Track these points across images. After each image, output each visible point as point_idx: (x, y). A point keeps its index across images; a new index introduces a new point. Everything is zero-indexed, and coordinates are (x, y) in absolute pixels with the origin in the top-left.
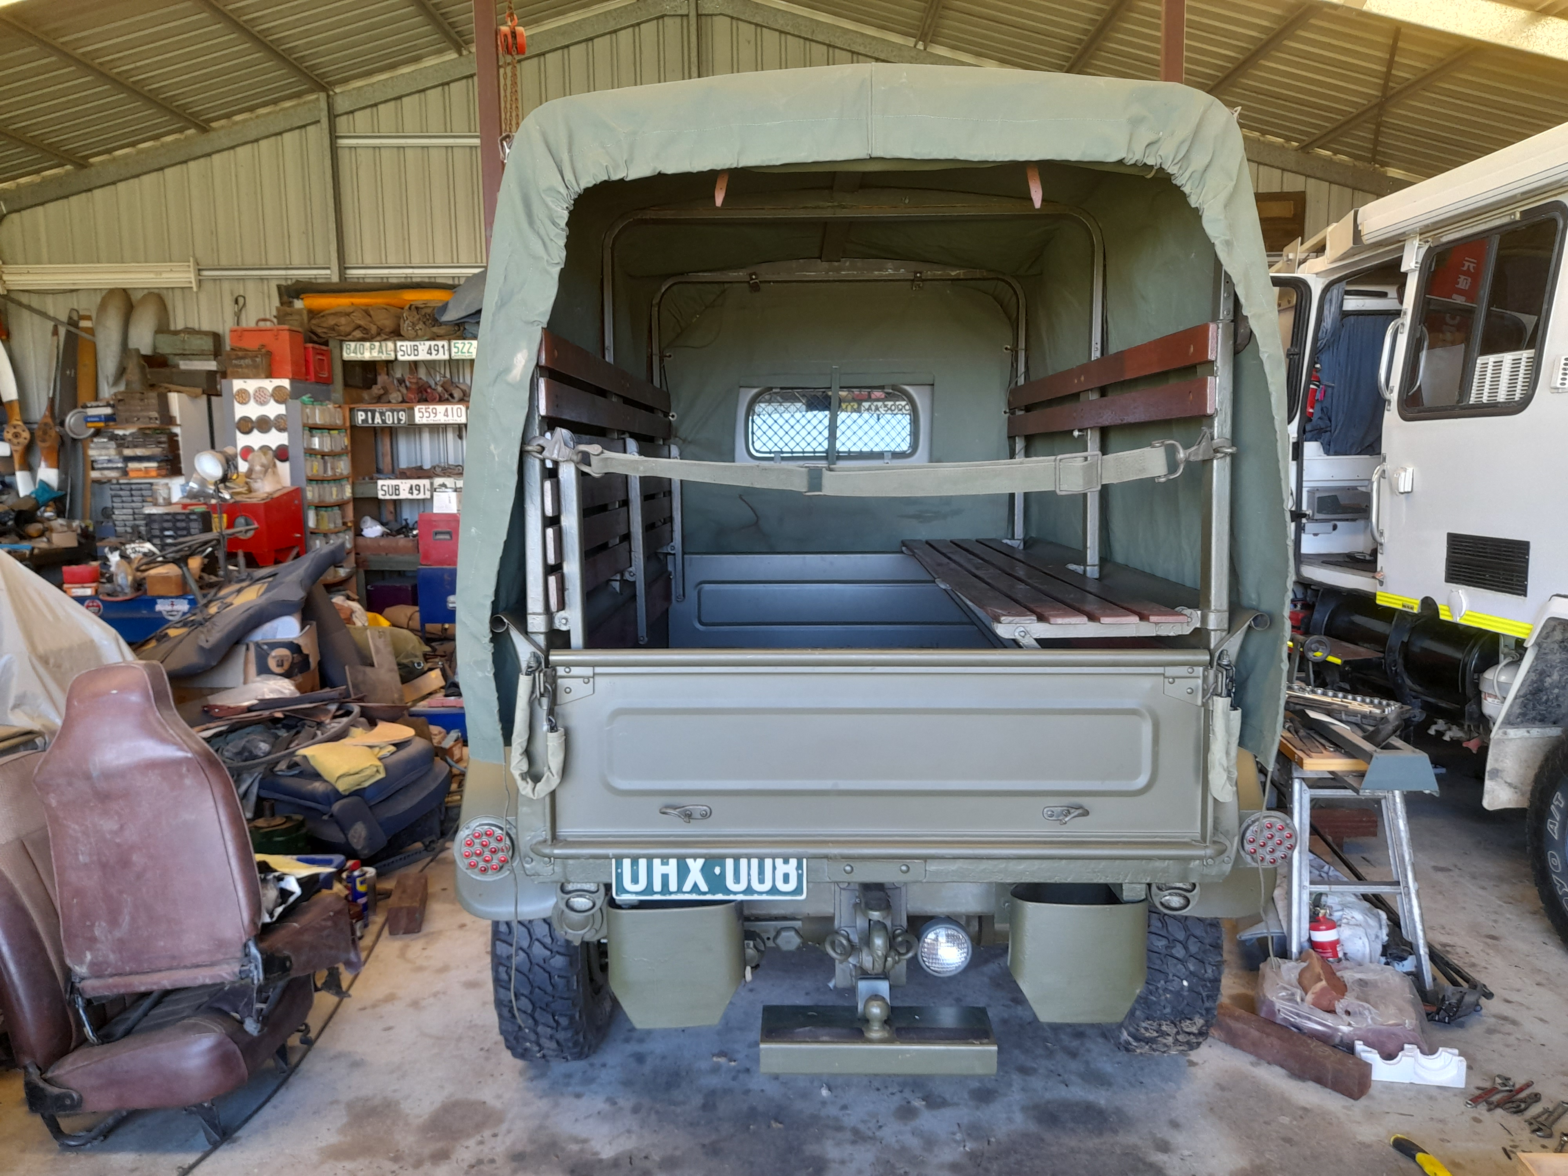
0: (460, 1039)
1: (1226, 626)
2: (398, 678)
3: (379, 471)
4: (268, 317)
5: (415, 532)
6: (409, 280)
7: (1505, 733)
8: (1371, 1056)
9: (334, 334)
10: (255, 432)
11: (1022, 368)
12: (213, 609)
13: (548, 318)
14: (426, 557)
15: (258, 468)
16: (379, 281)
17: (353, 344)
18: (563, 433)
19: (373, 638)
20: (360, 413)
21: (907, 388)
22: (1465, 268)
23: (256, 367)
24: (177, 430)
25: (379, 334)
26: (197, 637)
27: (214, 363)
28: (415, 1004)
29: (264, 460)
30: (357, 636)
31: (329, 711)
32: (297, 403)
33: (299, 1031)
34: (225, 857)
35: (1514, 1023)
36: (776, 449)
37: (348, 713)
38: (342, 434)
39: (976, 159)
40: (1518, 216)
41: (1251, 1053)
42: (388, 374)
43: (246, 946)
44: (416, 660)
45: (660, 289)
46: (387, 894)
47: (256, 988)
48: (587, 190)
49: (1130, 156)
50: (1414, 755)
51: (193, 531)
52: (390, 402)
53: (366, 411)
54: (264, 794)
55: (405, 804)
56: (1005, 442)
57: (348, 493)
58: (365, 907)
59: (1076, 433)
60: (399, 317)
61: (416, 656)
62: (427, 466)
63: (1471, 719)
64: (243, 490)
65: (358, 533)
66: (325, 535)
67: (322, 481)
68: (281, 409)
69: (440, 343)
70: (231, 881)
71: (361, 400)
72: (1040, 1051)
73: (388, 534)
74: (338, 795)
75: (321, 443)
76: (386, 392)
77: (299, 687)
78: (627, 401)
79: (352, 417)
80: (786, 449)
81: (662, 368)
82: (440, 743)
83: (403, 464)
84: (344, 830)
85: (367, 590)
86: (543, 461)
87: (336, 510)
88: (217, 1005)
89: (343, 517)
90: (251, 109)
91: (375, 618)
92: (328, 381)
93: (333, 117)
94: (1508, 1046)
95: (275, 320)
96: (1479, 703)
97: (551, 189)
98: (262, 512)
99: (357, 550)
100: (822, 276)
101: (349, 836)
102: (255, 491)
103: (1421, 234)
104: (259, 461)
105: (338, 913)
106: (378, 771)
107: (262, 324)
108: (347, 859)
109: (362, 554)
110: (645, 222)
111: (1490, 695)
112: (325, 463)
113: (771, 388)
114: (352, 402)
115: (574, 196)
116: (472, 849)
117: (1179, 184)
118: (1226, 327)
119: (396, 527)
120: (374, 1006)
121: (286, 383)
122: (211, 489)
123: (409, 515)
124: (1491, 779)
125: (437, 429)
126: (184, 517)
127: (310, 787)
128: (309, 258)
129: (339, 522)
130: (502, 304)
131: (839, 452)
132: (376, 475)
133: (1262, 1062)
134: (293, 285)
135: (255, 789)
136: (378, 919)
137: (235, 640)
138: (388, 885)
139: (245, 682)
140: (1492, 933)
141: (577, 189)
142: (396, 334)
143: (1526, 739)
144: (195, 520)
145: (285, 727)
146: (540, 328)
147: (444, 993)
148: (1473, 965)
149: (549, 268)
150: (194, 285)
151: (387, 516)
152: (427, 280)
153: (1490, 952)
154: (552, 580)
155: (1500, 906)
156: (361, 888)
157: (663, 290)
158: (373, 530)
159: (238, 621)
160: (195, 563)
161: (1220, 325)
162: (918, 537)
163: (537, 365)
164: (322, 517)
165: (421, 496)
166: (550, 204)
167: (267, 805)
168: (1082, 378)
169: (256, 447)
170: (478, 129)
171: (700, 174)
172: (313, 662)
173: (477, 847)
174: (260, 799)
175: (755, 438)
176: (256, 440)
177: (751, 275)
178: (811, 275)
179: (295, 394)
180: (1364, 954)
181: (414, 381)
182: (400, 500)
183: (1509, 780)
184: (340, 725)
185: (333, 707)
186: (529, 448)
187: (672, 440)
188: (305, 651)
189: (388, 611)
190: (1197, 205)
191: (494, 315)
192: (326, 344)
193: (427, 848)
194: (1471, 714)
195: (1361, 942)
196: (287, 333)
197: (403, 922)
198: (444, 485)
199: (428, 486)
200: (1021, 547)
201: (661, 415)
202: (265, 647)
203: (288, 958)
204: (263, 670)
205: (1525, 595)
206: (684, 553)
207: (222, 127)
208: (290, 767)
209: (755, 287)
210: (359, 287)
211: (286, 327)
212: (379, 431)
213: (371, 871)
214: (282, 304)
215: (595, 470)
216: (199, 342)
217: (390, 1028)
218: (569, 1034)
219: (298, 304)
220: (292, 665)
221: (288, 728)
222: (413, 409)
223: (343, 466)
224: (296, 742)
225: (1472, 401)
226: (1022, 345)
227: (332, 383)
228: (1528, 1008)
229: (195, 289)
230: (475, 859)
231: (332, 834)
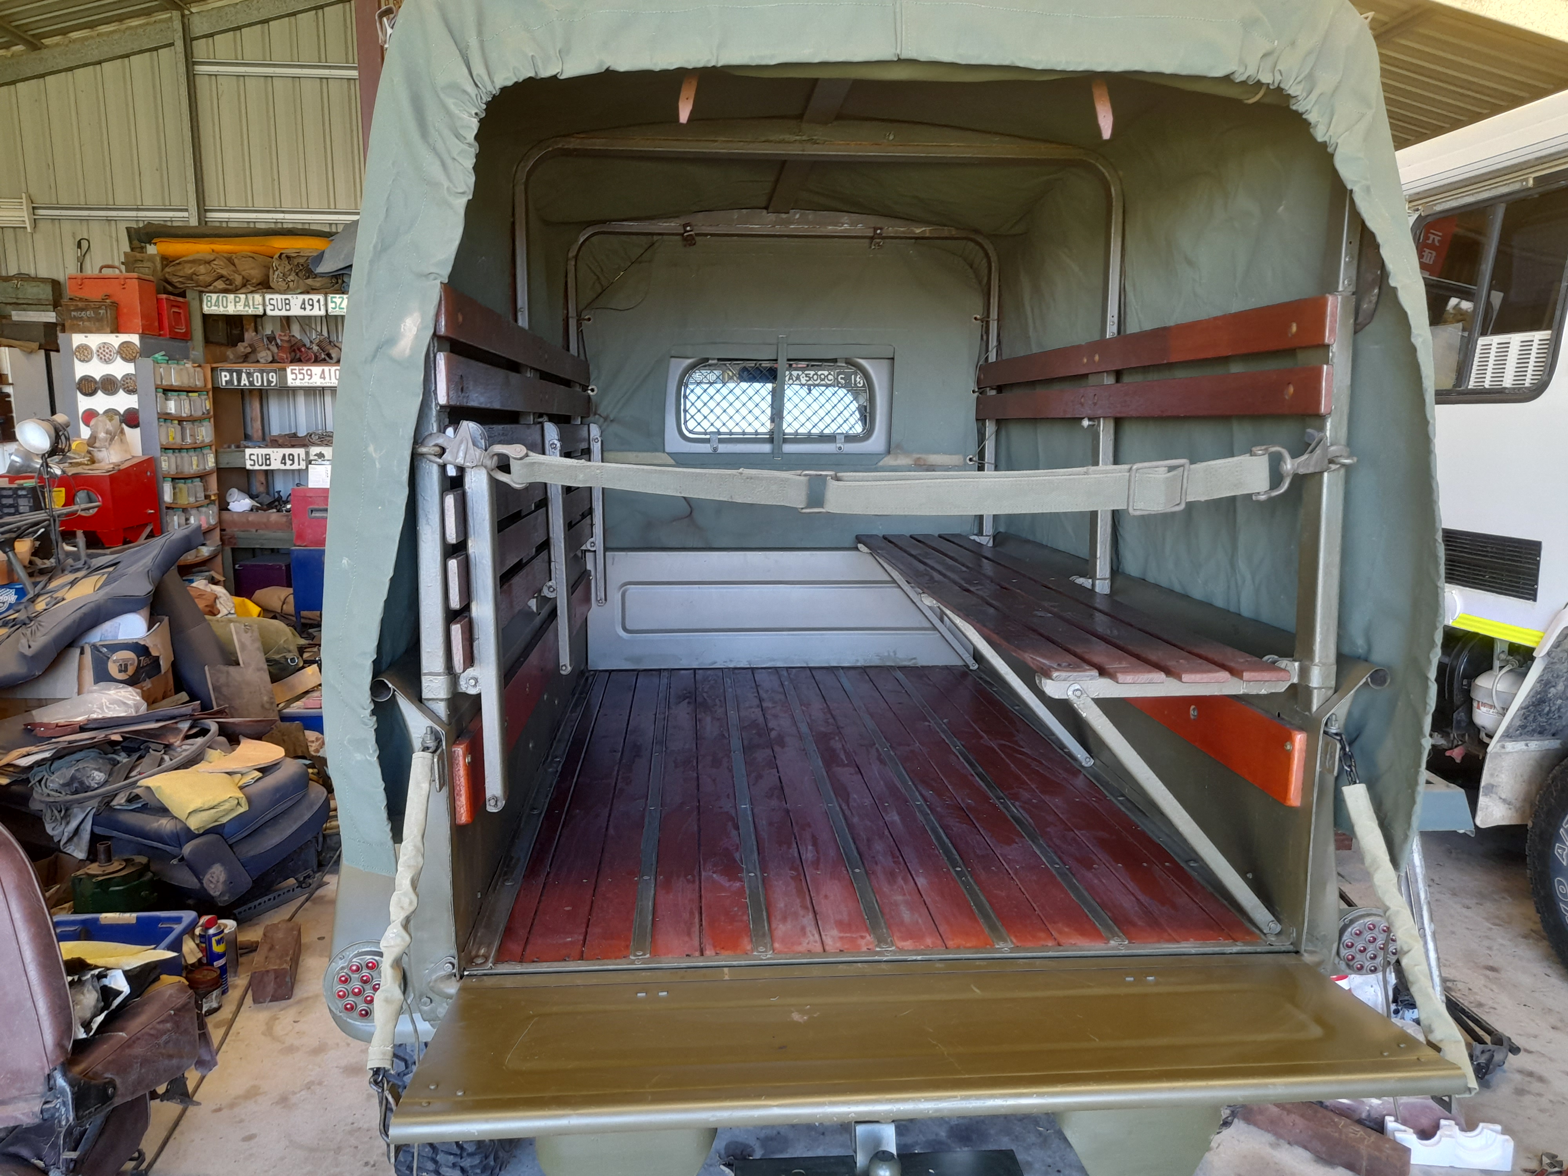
0: (338, 1150)
1: (1333, 683)
2: (268, 678)
3: (247, 437)
4: (117, 264)
5: (289, 506)
6: (279, 226)
7: (1503, 747)
8: (1407, 1137)
9: (190, 284)
10: (100, 393)
11: (993, 342)
12: (40, 605)
13: (449, 269)
14: (300, 536)
15: (102, 435)
16: (245, 225)
17: (214, 296)
18: (469, 427)
19: (237, 633)
20: (223, 374)
21: (863, 362)
22: (1430, 242)
23: (99, 319)
24: (9, 390)
25: (244, 285)
26: (18, 641)
27: (54, 314)
28: (283, 1101)
29: (109, 426)
30: (218, 630)
31: (179, 730)
32: (148, 362)
33: (132, 1159)
34: (20, 965)
35: (1541, 1079)
36: (712, 429)
37: (204, 732)
38: (203, 397)
39: (1040, 67)
40: (1531, 182)
41: (1269, 1132)
42: (256, 330)
43: (49, 1077)
44: (289, 656)
45: (576, 240)
46: (252, 948)
47: (64, 1130)
48: (504, 90)
49: (1242, 70)
50: (1448, 791)
51: (21, 509)
52: (258, 362)
53: (231, 372)
54: (99, 830)
55: (273, 838)
56: (973, 426)
57: (211, 462)
58: (223, 970)
59: (1086, 423)
60: (268, 267)
61: (290, 651)
62: (302, 433)
63: (1459, 727)
64: (85, 460)
65: (224, 507)
66: (184, 510)
67: (180, 450)
68: (129, 368)
69: (315, 297)
70: (28, 995)
71: (225, 359)
72: (1032, 1138)
73: (258, 509)
74: (190, 835)
75: (179, 407)
76: (254, 351)
77: (146, 696)
78: (545, 376)
79: (214, 379)
80: (724, 430)
81: (580, 333)
82: (317, 751)
83: (275, 430)
84: (198, 875)
85: (235, 570)
86: (443, 467)
87: (197, 483)
88: (12, 1149)
89: (205, 490)
90: (91, 25)
91: (245, 605)
92: (186, 337)
93: (189, 40)
94: (1542, 1111)
95: (123, 268)
96: (1470, 711)
97: (454, 87)
98: (107, 486)
99: (222, 525)
100: (767, 230)
101: (204, 882)
102: (99, 462)
103: (1410, 202)
104: (103, 427)
105: (179, 1010)
106: (238, 804)
107: (106, 272)
108: (200, 916)
109: (228, 531)
110: (567, 153)
111: (1484, 705)
112: (183, 430)
113: (707, 360)
114: (214, 362)
115: (487, 98)
116: (349, 987)
117: (1301, 109)
118: (1345, 300)
119: (267, 500)
120: (232, 1106)
121: (135, 339)
122: (37, 463)
123: (281, 486)
124: (1486, 795)
125: (314, 392)
126: (10, 493)
127: (155, 825)
128: (163, 198)
129: (201, 495)
130: (382, 248)
131: (784, 434)
132: (244, 443)
133: (1282, 1141)
134: (145, 227)
135: (88, 826)
136: (239, 982)
137: (68, 640)
138: (253, 935)
139: (79, 693)
140: (1491, 964)
141: (490, 88)
142: (265, 286)
143: (1524, 752)
144: (25, 496)
145: (125, 749)
146: (438, 282)
147: (320, 1084)
148: (1480, 1005)
149: (451, 199)
150: (28, 225)
151: (258, 486)
152: (300, 226)
153: (1494, 987)
154: (456, 630)
155: (1491, 929)
156: (217, 949)
157: (582, 240)
158: (240, 503)
159: (69, 621)
160: (24, 547)
161: (1340, 298)
162: (874, 532)
163: (435, 334)
164: (181, 490)
165: (295, 467)
166: (452, 107)
167: (101, 848)
168: (1097, 358)
169: (101, 411)
170: (356, 61)
171: (665, 73)
172: (165, 665)
173: (356, 984)
174: (95, 838)
175: (688, 416)
176: (100, 402)
177: (685, 226)
178: (755, 228)
179: (146, 351)
180: (1376, 1004)
181: (286, 338)
182: (272, 471)
183: (1503, 796)
184: (194, 747)
185: (185, 726)
186: (423, 450)
187: (591, 418)
188: (154, 653)
189: (259, 594)
190: (1326, 139)
191: (372, 262)
192: (183, 294)
193: (300, 885)
194: (1459, 722)
195: (1373, 989)
196: (136, 281)
197: (271, 988)
198: (321, 455)
199: (303, 456)
200: (991, 544)
201: (578, 389)
202: (105, 650)
203: (112, 1083)
204: (102, 676)
205: (1535, 600)
206: (606, 549)
207: (57, 45)
208: (130, 801)
209: (689, 241)
210: (221, 232)
211: (135, 275)
212: (247, 394)
213: (230, 924)
214: (132, 249)
215: (516, 479)
216: (35, 290)
217: (249, 1138)
218: (476, 1160)
219: (151, 250)
220: (139, 669)
221: (129, 751)
222: (285, 370)
223: (205, 433)
224: (138, 769)
225: (1471, 385)
226: (994, 314)
227: (191, 339)
228: (1551, 1059)
229: (29, 230)
230: (351, 999)
231: (185, 879)
